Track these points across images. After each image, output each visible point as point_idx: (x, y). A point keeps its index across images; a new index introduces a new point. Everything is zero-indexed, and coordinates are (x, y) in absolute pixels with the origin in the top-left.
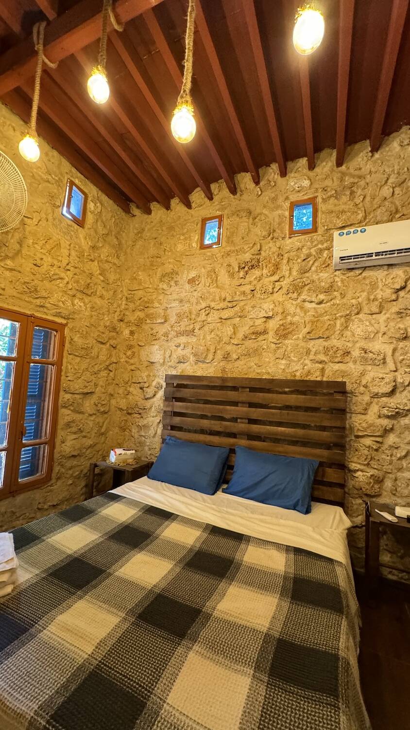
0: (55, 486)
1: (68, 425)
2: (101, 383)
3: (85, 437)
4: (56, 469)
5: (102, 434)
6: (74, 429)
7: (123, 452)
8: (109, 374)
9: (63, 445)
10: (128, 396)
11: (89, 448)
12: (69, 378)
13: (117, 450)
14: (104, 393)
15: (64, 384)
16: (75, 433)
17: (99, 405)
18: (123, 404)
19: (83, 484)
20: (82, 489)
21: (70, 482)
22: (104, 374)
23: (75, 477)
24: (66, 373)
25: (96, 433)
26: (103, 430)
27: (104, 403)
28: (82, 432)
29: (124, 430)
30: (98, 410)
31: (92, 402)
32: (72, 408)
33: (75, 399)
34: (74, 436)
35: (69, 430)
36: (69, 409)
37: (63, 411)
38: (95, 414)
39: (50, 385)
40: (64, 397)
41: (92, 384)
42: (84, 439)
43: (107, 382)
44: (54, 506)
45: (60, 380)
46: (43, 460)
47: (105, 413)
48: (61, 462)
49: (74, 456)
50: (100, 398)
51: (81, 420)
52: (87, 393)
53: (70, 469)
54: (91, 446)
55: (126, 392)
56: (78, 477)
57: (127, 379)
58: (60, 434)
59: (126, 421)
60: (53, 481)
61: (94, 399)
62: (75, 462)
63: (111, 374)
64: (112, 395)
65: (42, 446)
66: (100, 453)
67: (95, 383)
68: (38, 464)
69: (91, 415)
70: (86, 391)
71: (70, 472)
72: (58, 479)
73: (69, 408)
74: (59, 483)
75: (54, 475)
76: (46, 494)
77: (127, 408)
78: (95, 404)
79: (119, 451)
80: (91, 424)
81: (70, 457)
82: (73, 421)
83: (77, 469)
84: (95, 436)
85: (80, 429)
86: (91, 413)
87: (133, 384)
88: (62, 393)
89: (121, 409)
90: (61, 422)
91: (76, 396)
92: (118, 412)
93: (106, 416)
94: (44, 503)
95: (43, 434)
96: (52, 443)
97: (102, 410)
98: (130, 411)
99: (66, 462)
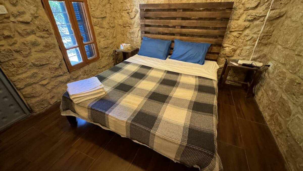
0: (102, 60)
1: (100, 34)
2: (108, 11)
3: (108, 39)
4: (100, 53)
5: (114, 37)
6: (103, 36)
7: (126, 45)
8: (110, 6)
9: (100, 43)
10: (122, 18)
11: (111, 44)
12: (93, 10)
13: (123, 44)
14: (110, 17)
15: (91, 14)
16: (103, 38)
17: (110, 23)
18: (120, 22)
19: (112, 58)
20: (112, 60)
21: (107, 58)
22: (108, 6)
23: (108, 56)
24: (90, 6)
25: (112, 37)
26: (114, 35)
27: (112, 22)
28: (106, 37)
29: (124, 35)
30: (110, 26)
31: (107, 22)
32: (99, 26)
33: (99, 21)
34: (103, 39)
35: (100, 36)
36: (98, 26)
37: (95, 28)
38: (109, 28)
39: (85, 15)
40: (94, 20)
41: (104, 12)
42: (108, 40)
43: (111, 11)
44: (104, 67)
45: (89, 11)
46: (94, 50)
47: (113, 27)
48: (101, 51)
49: (106, 48)
50: (109, 19)
51: (104, 31)
52: (103, 18)
53: (106, 53)
54: (111, 43)
55: (121, 16)
56: (109, 56)
57: (120, 8)
58: (98, 38)
59: (124, 30)
60: (101, 58)
61: (107, 20)
62: (107, 50)
63: (112, 6)
64: (114, 18)
65: (92, 44)
66: (115, 46)
67: (105, 12)
68: (92, 52)
69: (107, 29)
70: (102, 16)
71: (106, 54)
72: (102, 57)
73: (97, 26)
74: (103, 59)
75: (100, 56)
76: (100, 63)
77: (123, 24)
78: (108, 23)
79: (124, 44)
80: (108, 33)
81: (104, 48)
82: (101, 32)
83: (108, 53)
84: (112, 39)
85: (105, 36)
86: (107, 28)
87: (123, 11)
88: (92, 18)
89: (120, 25)
90: (96, 33)
91: (99, 19)
92: (119, 27)
93: (114, 29)
94: (100, 66)
95: (90, 39)
96: (95, 42)
98: (124, 26)
99: (103, 51)
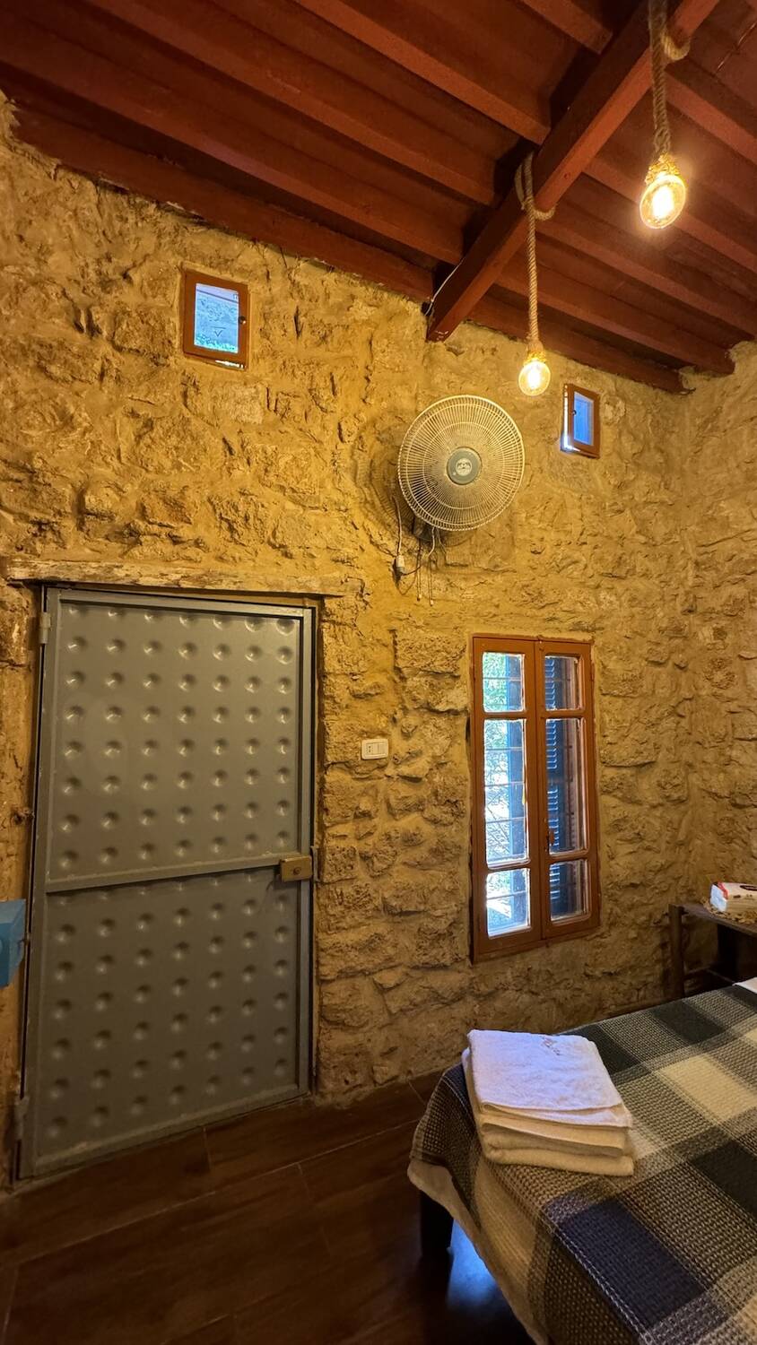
0: (608, 939)
1: (617, 826)
2: (666, 743)
3: (648, 849)
4: (607, 906)
5: (681, 844)
6: (629, 834)
7: (744, 893)
8: (679, 723)
9: (613, 862)
10: (729, 768)
11: (659, 871)
12: (609, 739)
14: (673, 762)
15: (601, 752)
16: (630, 841)
17: (668, 786)
18: (718, 783)
19: (657, 941)
20: (654, 952)
21: (633, 934)
22: (669, 723)
23: (640, 926)
24: (602, 730)
25: (668, 842)
26: (681, 837)
27: (676, 782)
28: (642, 839)
29: (730, 841)
30: (668, 797)
31: (654, 781)
32: (620, 795)
33: (623, 777)
34: (631, 848)
35: (619, 835)
36: (614, 796)
37: (605, 800)
38: (661, 805)
39: (578, 754)
40: (606, 774)
41: (650, 746)
42: (649, 853)
43: (678, 740)
44: (610, 974)
45: (594, 741)
46: (583, 888)
47: (680, 801)
48: (612, 895)
49: (633, 885)
50: (668, 772)
51: (639, 816)
52: (644, 765)
53: (630, 909)
54: (662, 869)
55: (722, 758)
56: (644, 927)
57: (723, 732)
58: (606, 841)
59: (732, 820)
60: (603, 929)
61: (657, 774)
62: (637, 898)
63: (684, 723)
64: (690, 765)
65: (577, 864)
66: (682, 883)
67: (655, 744)
68: (573, 893)
69: (654, 807)
70: (640, 760)
71: (631, 915)
72: (612, 925)
73: (615, 793)
74: (614, 933)
75: (603, 917)
76: (595, 951)
77: (732, 793)
78: (659, 785)
80: (657, 824)
81: (627, 886)
82: (625, 819)
83: (643, 910)
84: (667, 849)
85: (638, 834)
86: (655, 803)
87: (737, 743)
88: (599, 766)
89: (716, 796)
90: (605, 821)
91: (624, 771)
92: (709, 801)
93: (683, 808)
94: (594, 966)
95: (576, 840)
96: (592, 856)
97: (675, 796)
98: (738, 801)
99: (621, 896)
